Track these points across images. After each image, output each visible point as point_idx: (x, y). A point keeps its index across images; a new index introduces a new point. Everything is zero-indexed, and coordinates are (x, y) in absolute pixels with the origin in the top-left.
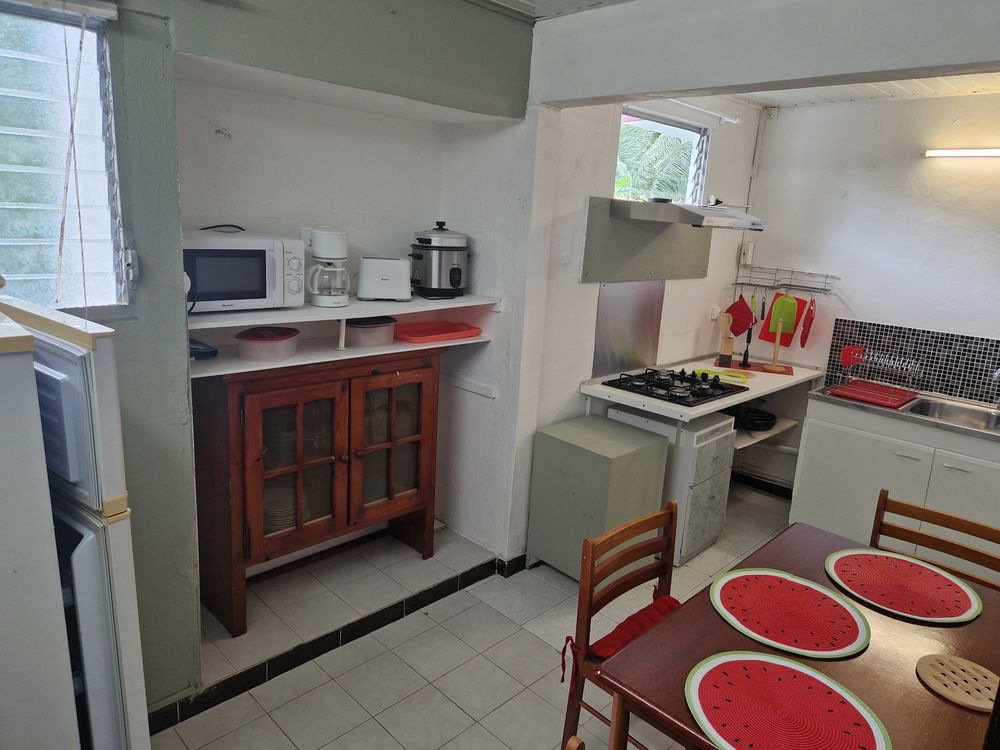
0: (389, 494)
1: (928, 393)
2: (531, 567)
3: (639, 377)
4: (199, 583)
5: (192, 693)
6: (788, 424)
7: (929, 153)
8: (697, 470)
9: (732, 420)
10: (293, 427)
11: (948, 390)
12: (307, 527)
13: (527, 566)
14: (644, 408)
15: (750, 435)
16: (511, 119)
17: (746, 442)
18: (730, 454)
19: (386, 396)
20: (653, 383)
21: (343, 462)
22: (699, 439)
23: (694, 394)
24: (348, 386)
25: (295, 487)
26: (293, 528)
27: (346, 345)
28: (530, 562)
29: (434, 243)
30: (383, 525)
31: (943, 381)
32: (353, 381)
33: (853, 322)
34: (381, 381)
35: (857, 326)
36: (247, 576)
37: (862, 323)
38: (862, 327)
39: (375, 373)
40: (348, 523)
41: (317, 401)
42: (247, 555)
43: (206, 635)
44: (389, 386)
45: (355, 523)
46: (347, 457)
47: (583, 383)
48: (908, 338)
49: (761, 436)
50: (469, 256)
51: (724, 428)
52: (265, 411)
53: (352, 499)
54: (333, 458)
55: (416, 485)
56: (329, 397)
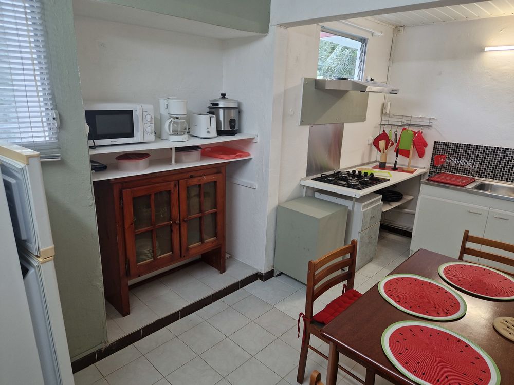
0: (202, 240)
1: (484, 179)
2: (277, 276)
3: (331, 175)
4: (103, 290)
5: (103, 346)
6: (410, 198)
7: (486, 49)
8: (363, 223)
9: (381, 196)
10: (149, 206)
11: (495, 177)
12: (160, 259)
13: (274, 275)
14: (334, 192)
15: (390, 204)
16: (261, 34)
17: (388, 208)
18: (380, 214)
19: (198, 189)
20: (338, 178)
21: (176, 224)
22: (364, 207)
23: (361, 183)
24: (177, 184)
25: (152, 238)
26: (152, 259)
27: (176, 162)
28: (276, 273)
29: (220, 106)
30: (198, 257)
31: (492, 172)
32: (180, 181)
33: (444, 143)
34: (195, 181)
35: (446, 145)
36: (129, 285)
37: (449, 143)
38: (449, 145)
39: (192, 177)
40: (181, 256)
41: (161, 193)
42: (128, 274)
43: (109, 316)
44: (200, 184)
45: (184, 256)
46: (179, 222)
47: (302, 179)
48: (474, 150)
49: (395, 205)
50: (239, 112)
51: (377, 201)
52: (134, 199)
53: (182, 243)
54: (172, 222)
55: (216, 235)
56: (168, 190)
